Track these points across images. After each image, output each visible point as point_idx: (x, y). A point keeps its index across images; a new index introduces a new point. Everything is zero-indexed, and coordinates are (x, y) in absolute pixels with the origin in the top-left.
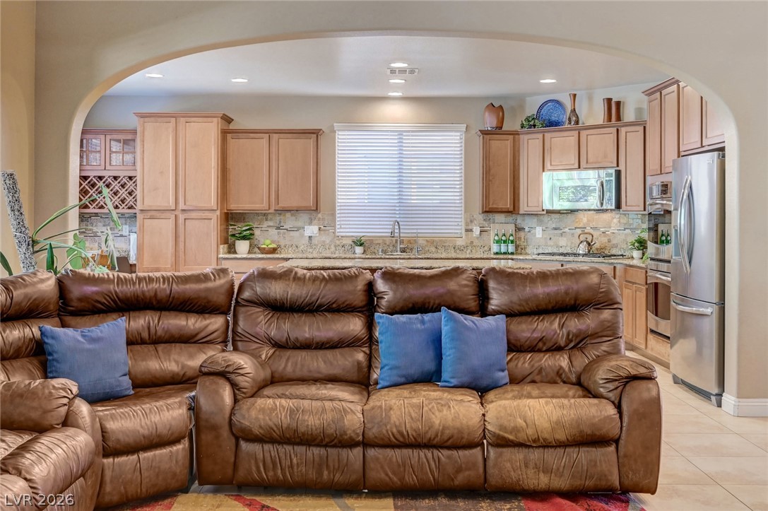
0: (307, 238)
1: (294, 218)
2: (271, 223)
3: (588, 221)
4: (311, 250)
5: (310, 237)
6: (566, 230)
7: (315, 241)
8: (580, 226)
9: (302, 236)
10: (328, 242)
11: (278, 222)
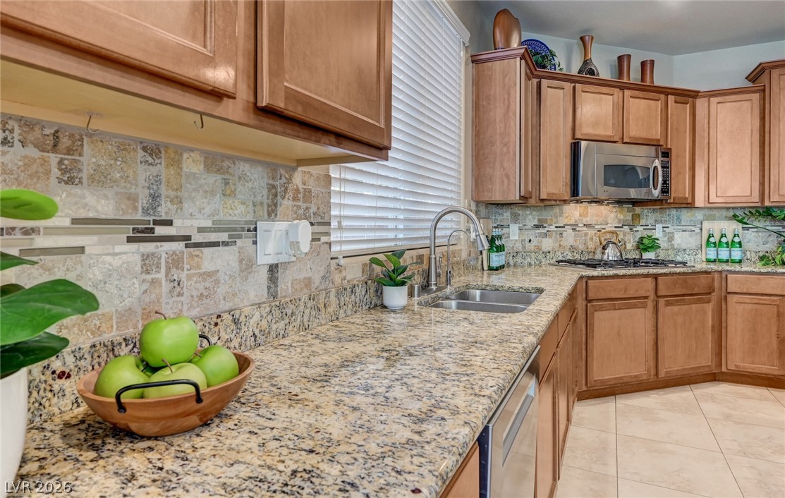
0: (264, 273)
1: (213, 180)
2: (101, 205)
3: (580, 216)
4: (281, 324)
5: (273, 269)
6: (553, 228)
7: (286, 284)
8: (571, 222)
9: (248, 265)
10: (317, 280)
11: (143, 201)
